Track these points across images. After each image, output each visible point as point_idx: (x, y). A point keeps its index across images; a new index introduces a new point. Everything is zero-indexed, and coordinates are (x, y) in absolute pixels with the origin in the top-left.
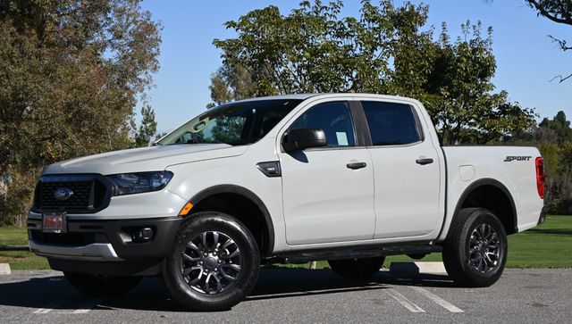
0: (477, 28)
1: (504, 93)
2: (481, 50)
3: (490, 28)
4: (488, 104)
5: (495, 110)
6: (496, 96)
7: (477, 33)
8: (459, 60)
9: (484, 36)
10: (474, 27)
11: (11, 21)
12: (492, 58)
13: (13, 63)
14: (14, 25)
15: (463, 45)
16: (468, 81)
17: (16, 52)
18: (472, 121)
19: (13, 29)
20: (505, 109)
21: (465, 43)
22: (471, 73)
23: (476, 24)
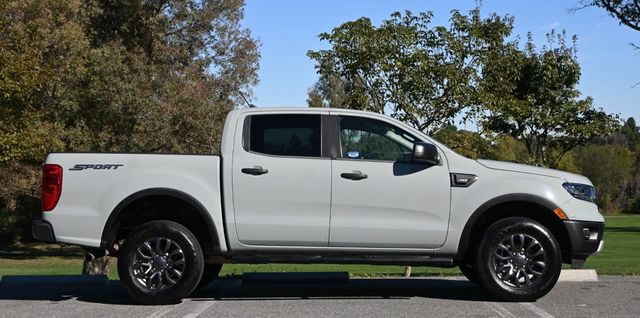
0: (562, 37)
1: (589, 100)
2: (566, 58)
3: (575, 36)
4: (574, 111)
5: (580, 116)
6: (581, 102)
7: (562, 41)
8: (545, 68)
9: (569, 44)
10: (559, 35)
11: (121, 40)
12: (577, 65)
13: (123, 79)
14: (124, 44)
15: (548, 54)
16: (554, 89)
17: (126, 70)
18: (558, 126)
19: (124, 48)
20: (589, 114)
21: (551, 51)
22: (557, 80)
23: (561, 33)
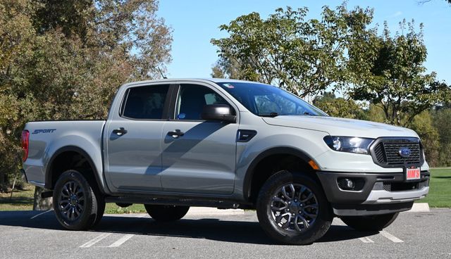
0: (411, 24)
1: (434, 74)
2: (415, 41)
3: (421, 24)
4: (422, 83)
5: (427, 86)
6: (427, 76)
7: (411, 28)
8: (398, 50)
9: (417, 31)
10: (409, 23)
11: (61, 29)
12: (424, 47)
13: (63, 60)
14: (63, 31)
15: (401, 38)
16: (405, 65)
17: (65, 52)
18: (410, 95)
19: (63, 35)
20: (435, 86)
21: (402, 36)
22: (408, 59)
23: (411, 22)
